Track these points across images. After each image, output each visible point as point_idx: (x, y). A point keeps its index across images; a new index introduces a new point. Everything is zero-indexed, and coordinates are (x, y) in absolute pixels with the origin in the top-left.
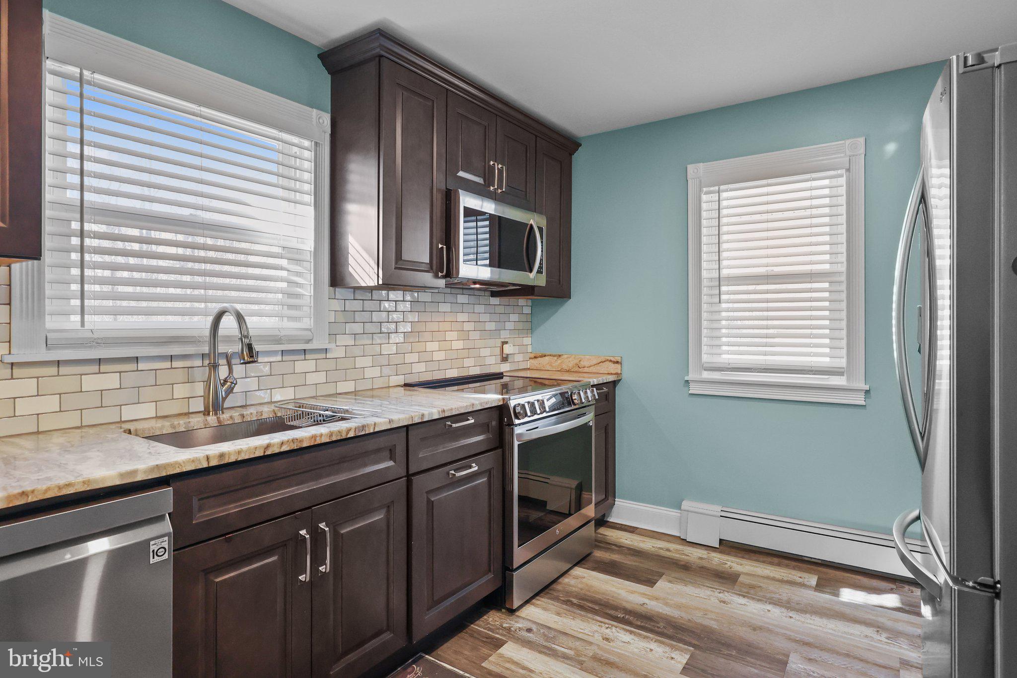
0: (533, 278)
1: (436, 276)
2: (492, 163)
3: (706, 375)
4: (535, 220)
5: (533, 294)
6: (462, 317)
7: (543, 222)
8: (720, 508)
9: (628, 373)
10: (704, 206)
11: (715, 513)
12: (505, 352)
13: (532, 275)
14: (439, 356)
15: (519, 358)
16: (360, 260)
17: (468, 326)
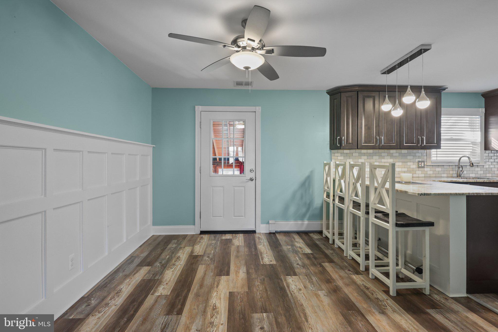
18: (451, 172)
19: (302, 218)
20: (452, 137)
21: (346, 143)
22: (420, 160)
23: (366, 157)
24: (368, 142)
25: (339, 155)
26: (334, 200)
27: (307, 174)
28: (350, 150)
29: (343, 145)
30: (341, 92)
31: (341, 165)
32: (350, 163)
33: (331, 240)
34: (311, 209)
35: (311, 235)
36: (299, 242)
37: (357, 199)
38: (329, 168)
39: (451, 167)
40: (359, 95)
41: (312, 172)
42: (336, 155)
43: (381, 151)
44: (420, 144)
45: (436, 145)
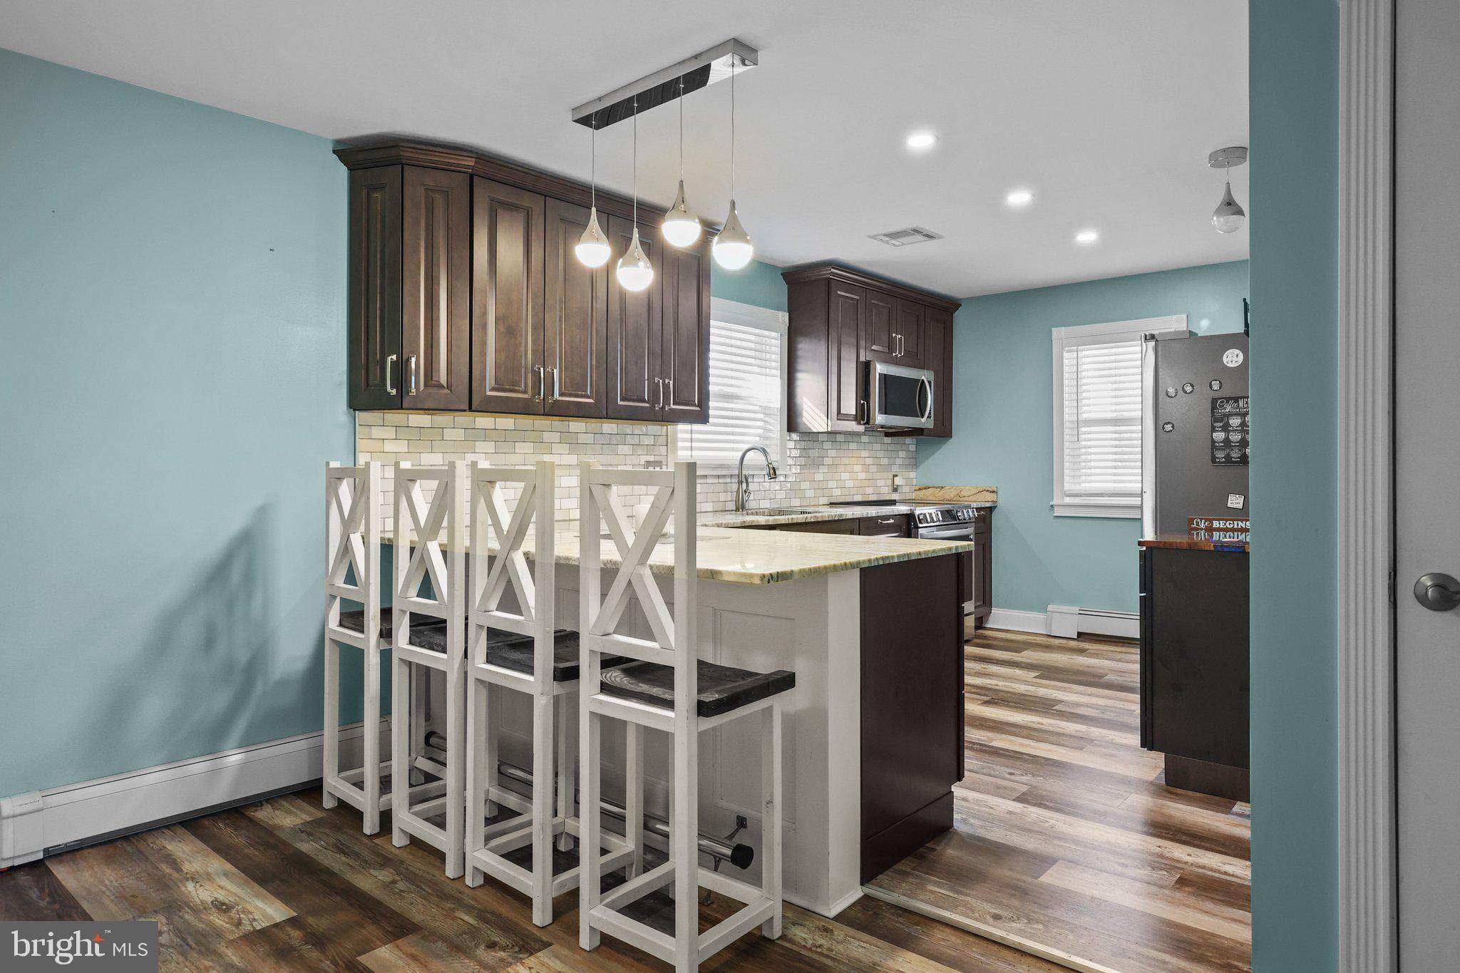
0: (925, 422)
1: (859, 423)
2: (894, 335)
3: (1068, 500)
4: (925, 376)
5: (922, 434)
6: (865, 454)
7: (932, 378)
8: (1078, 608)
9: (1003, 501)
10: (1066, 362)
11: (1075, 612)
12: (895, 483)
13: (923, 420)
14: (849, 484)
15: (906, 489)
16: (812, 414)
17: (869, 461)
18: (722, 497)
19: (211, 743)
20: (722, 390)
21: (426, 385)
22: (652, 458)
23: (489, 446)
24: (508, 387)
25: (390, 433)
26: (386, 634)
27: (236, 522)
28: (434, 417)
29: (414, 390)
30: (404, 161)
31: (427, 474)
32: (474, 464)
33: (372, 817)
34: (259, 688)
35: (264, 814)
36: (208, 874)
37: (518, 622)
38: (362, 492)
39: (721, 481)
40: (475, 192)
41: (262, 513)
42: (377, 432)
43: (541, 422)
44: (661, 405)
45: (698, 409)
